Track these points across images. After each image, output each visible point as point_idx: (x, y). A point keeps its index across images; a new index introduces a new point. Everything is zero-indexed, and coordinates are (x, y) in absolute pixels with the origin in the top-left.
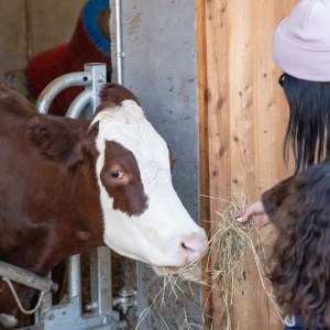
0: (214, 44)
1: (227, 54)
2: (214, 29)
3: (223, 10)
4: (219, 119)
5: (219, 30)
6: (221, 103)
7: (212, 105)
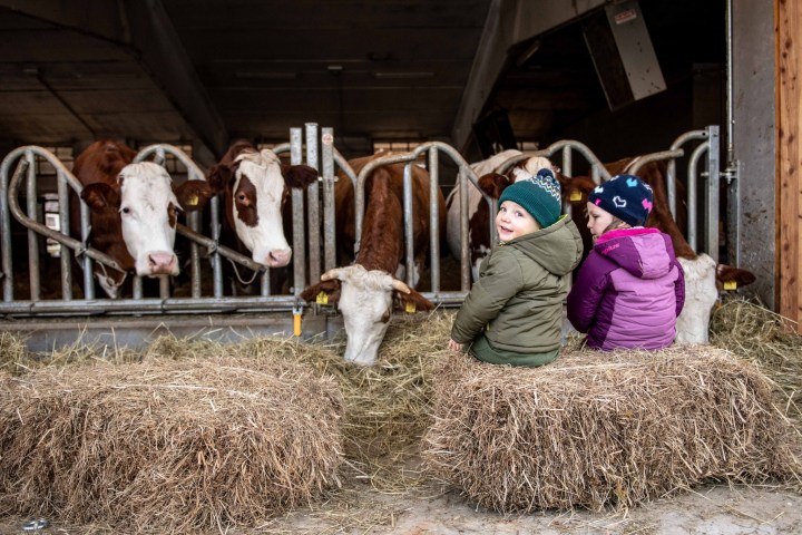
0: (787, 100)
1: (797, 107)
2: (787, 90)
3: (794, 78)
4: (790, 152)
5: (791, 91)
6: (791, 139)
7: (785, 140)
